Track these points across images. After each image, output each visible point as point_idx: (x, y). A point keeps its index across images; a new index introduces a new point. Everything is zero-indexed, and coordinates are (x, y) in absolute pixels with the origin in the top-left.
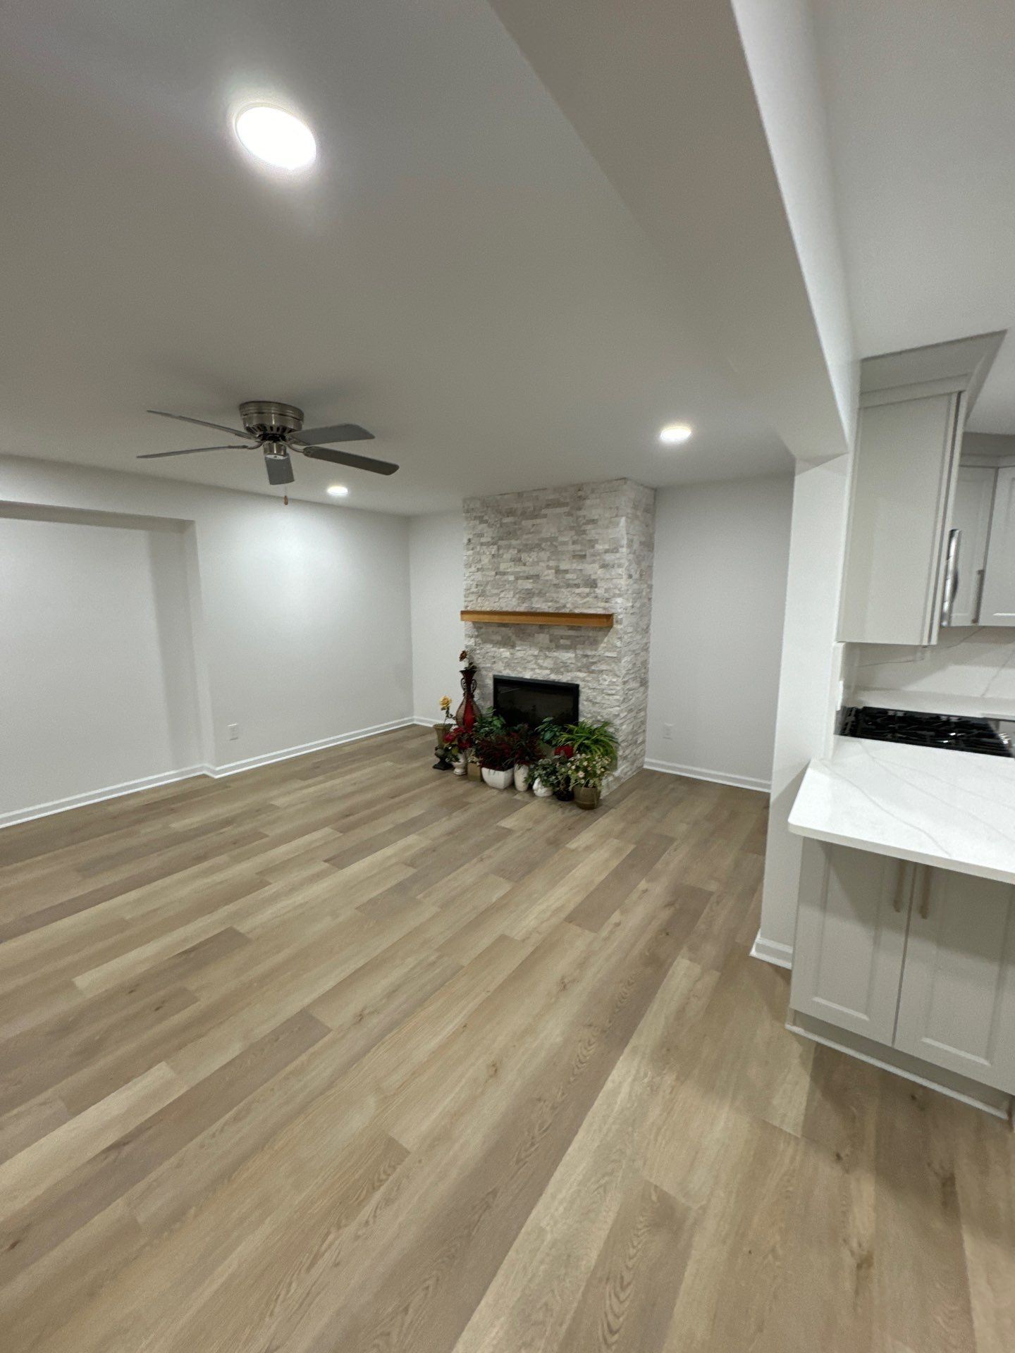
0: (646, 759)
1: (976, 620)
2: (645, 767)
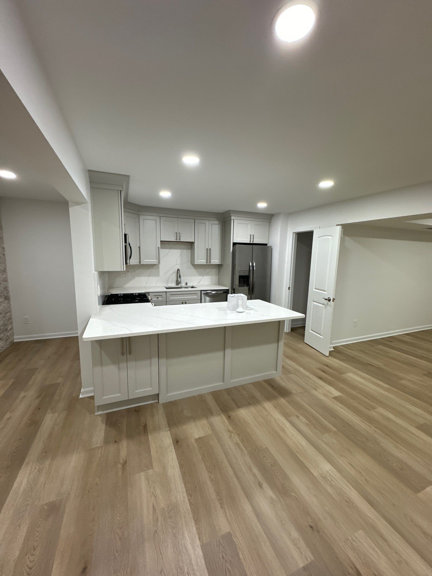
0: (15, 337)
1: (140, 263)
2: (15, 341)
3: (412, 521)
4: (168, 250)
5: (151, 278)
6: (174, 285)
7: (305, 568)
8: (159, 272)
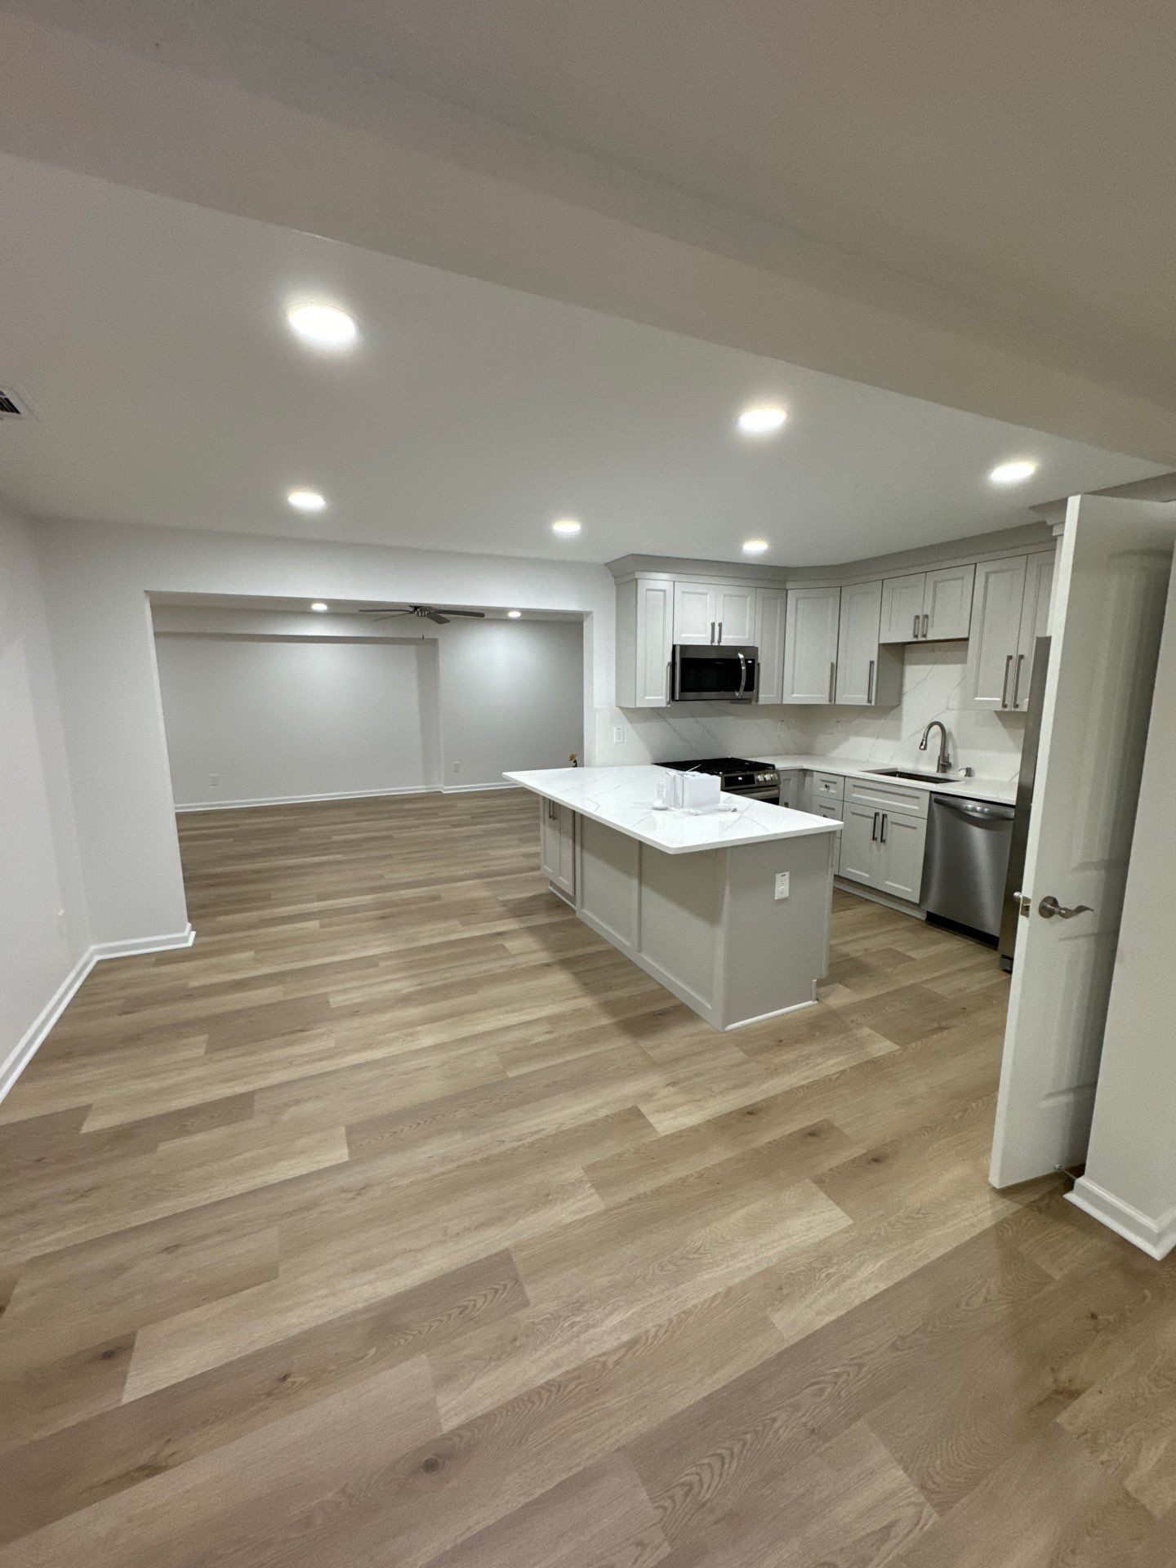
3: (316, 1097)
4: (929, 667)
5: (881, 741)
6: (931, 769)
7: (328, 1002)
8: (899, 729)
